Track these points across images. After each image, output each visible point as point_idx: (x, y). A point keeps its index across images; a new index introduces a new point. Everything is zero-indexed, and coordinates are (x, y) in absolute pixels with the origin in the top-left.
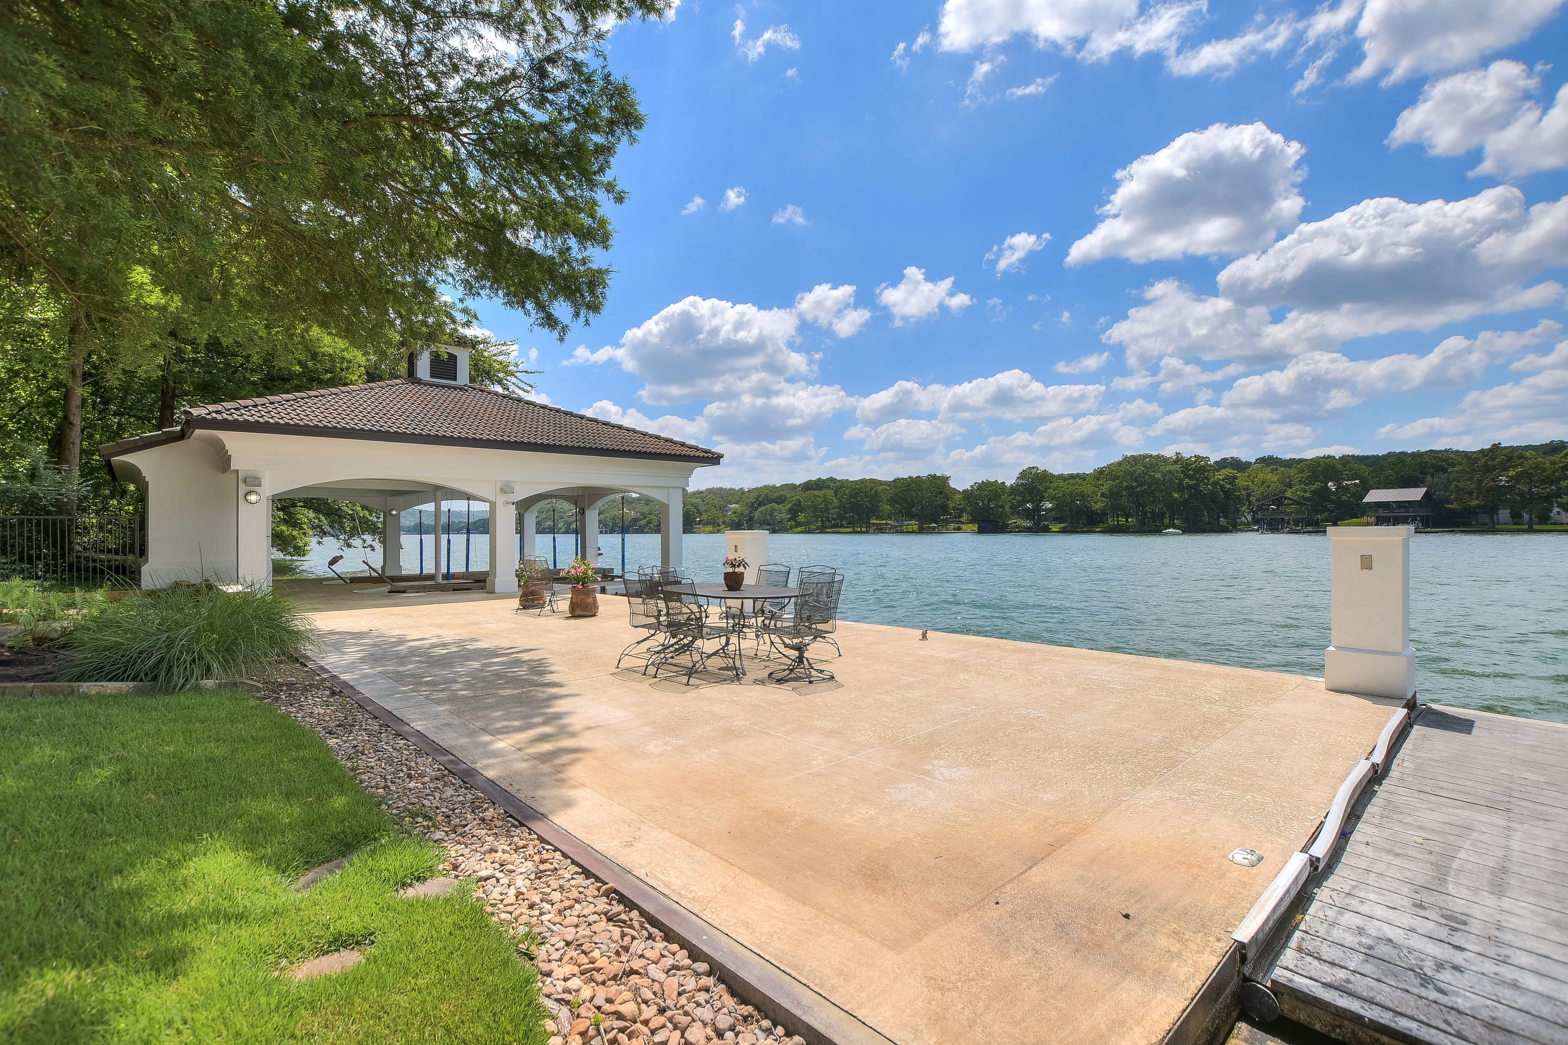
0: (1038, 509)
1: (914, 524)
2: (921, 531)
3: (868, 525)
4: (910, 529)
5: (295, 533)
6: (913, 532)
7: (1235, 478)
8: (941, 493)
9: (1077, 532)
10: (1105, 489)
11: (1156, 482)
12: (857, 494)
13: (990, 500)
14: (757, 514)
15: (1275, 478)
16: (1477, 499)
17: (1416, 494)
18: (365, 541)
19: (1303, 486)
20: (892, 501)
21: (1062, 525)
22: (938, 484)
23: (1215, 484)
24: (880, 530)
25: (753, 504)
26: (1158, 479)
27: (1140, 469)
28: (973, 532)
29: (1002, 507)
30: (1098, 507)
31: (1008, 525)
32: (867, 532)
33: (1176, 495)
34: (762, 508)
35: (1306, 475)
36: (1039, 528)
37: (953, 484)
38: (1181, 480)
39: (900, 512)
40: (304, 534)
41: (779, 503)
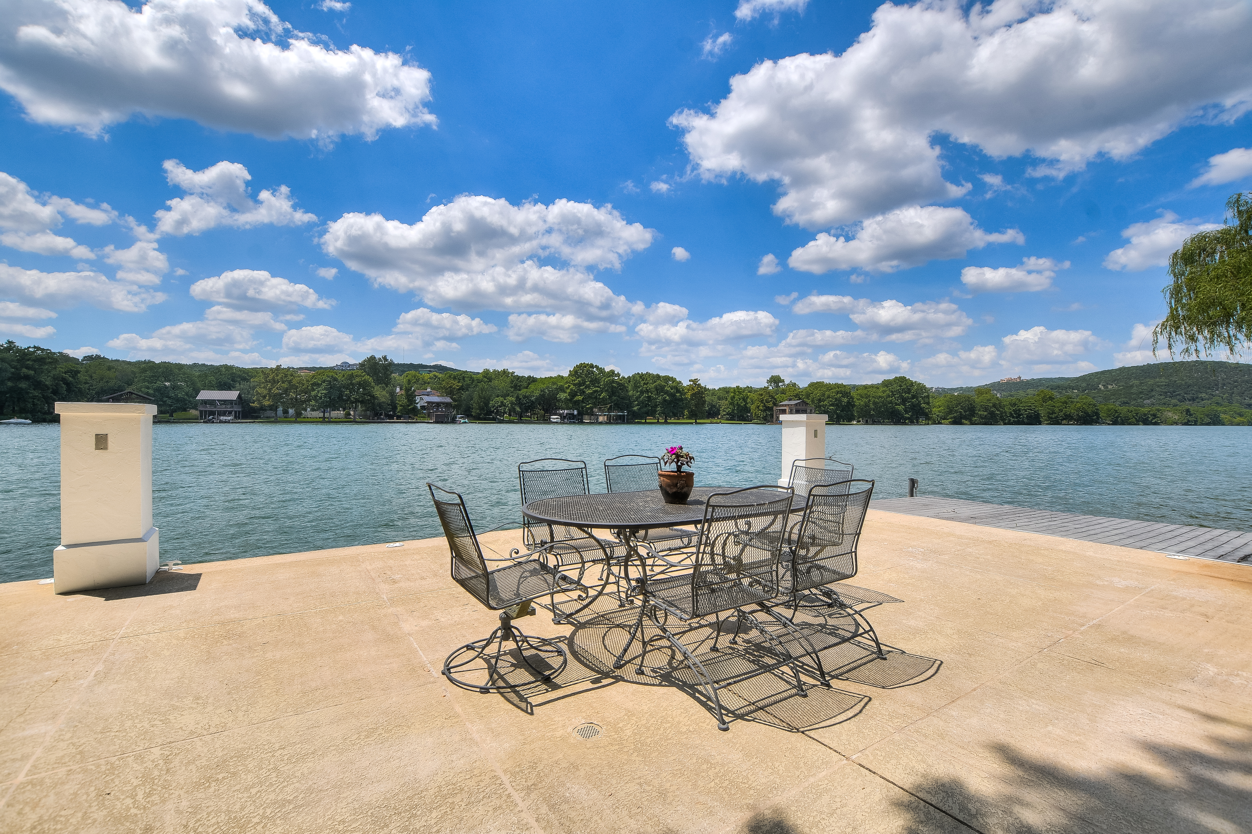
7: (77, 372)
15: (113, 376)
16: (269, 400)
17: (233, 395)
19: (146, 384)
23: (57, 376)
35: (148, 374)
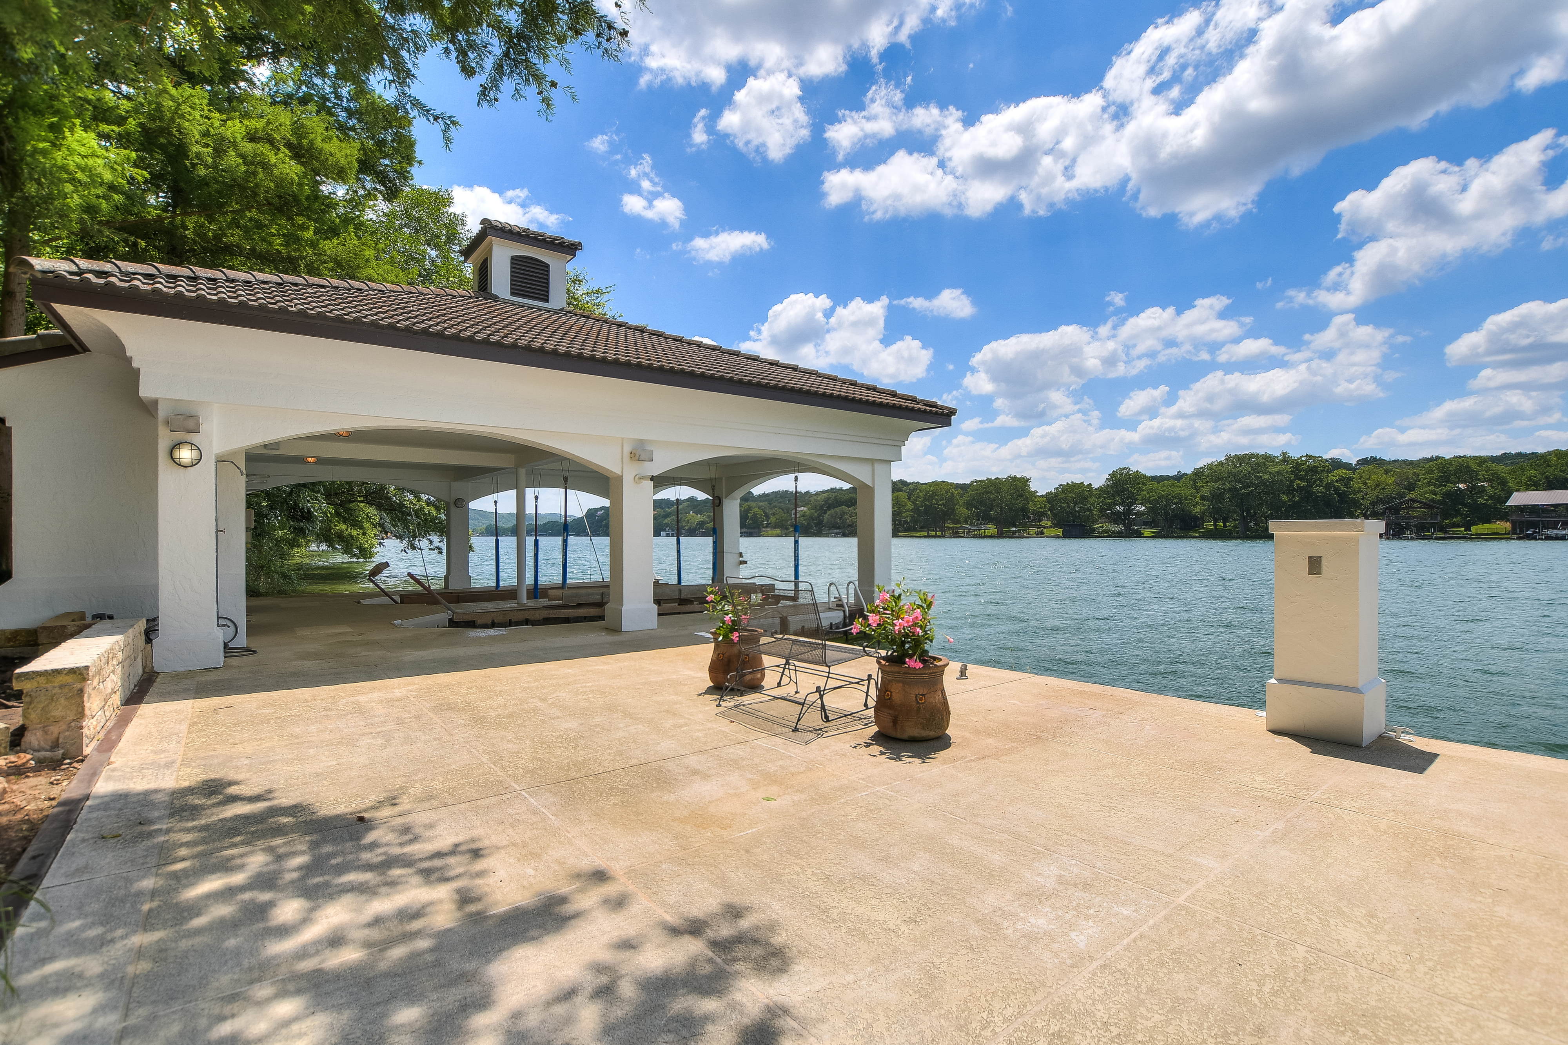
0: (1128, 512)
1: (992, 529)
2: (1000, 535)
3: (943, 529)
4: (988, 533)
5: (354, 532)
6: (991, 537)
7: (1351, 479)
8: (1021, 496)
9: (1173, 537)
10: (1205, 491)
11: (1264, 483)
12: (931, 497)
13: (1075, 503)
14: (826, 517)
15: (1391, 480)
18: (431, 542)
19: (1432, 488)
20: (969, 505)
21: (1154, 530)
22: (1019, 485)
23: (1329, 486)
24: (956, 534)
25: (822, 507)
26: (1267, 480)
27: (1245, 469)
28: (1057, 537)
29: (1089, 510)
30: (1197, 510)
31: (1094, 530)
32: (943, 536)
33: (1285, 498)
34: (832, 511)
35: (1435, 475)
36: (1130, 533)
37: (1033, 486)
38: (1291, 482)
39: (978, 515)
40: (364, 534)
41: (849, 506)
